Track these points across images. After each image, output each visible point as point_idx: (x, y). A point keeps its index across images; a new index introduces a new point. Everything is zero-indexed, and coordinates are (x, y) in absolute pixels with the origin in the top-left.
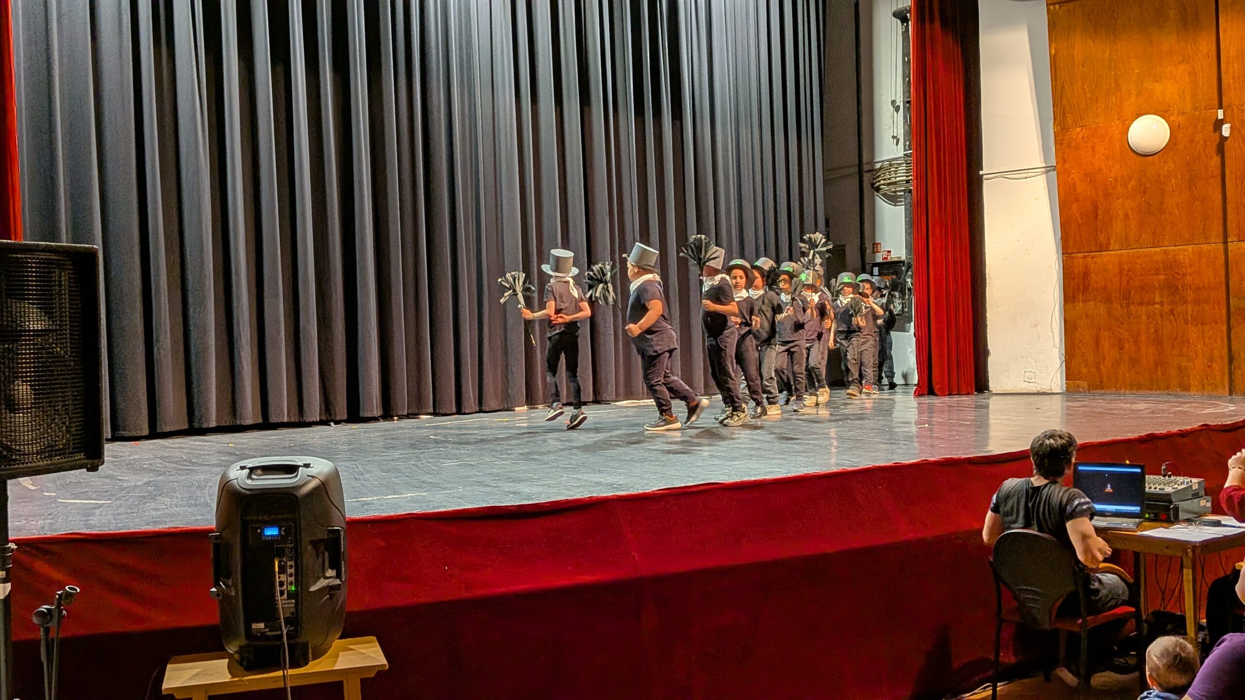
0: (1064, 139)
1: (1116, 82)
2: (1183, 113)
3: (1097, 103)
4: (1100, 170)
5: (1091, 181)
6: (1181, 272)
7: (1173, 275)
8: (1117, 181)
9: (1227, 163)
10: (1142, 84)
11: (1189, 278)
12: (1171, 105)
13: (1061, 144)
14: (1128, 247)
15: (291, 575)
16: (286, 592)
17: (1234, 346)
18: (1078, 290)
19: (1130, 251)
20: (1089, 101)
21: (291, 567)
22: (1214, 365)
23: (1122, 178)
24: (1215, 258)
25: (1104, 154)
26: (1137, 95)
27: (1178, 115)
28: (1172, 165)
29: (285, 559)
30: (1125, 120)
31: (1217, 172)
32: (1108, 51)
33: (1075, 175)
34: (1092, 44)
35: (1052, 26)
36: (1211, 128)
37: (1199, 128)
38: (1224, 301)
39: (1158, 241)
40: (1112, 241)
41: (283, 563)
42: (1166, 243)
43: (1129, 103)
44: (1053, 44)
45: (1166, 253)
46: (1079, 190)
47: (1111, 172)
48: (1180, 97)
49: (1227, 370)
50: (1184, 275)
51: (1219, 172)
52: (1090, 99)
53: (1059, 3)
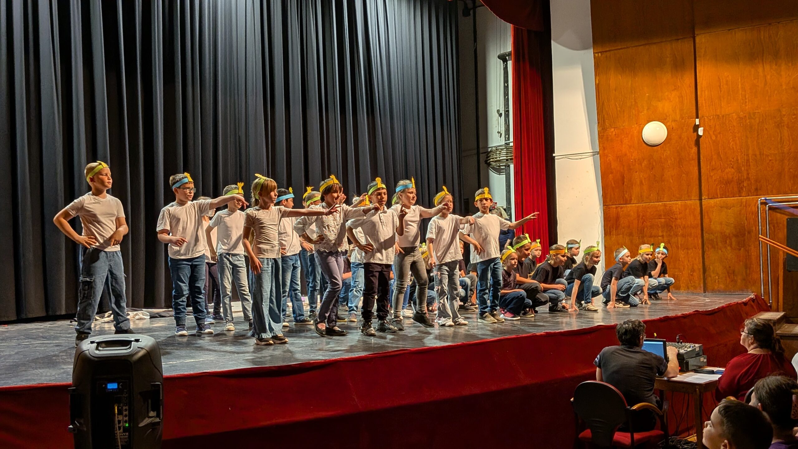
0: (604, 136)
1: (635, 101)
2: (675, 121)
3: (624, 114)
4: (626, 155)
5: (620, 161)
6: (674, 217)
7: (669, 219)
8: (635, 161)
9: (701, 151)
10: (651, 103)
11: (679, 221)
12: (668, 115)
13: (602, 138)
14: (642, 201)
15: (126, 416)
16: (122, 428)
17: (706, 263)
18: (613, 228)
19: (644, 204)
21: (126, 410)
22: (695, 274)
23: (639, 160)
24: (694, 209)
25: (628, 145)
26: (648, 109)
27: (672, 121)
28: (669, 152)
29: (121, 405)
30: (640, 124)
31: (696, 157)
32: (630, 82)
33: (611, 157)
34: (620, 78)
35: (597, 66)
36: (692, 130)
37: (685, 130)
38: (700, 236)
39: (660, 198)
40: (633, 198)
41: (120, 408)
42: (665, 200)
43: (643, 114)
44: (597, 77)
45: (665, 205)
46: (613, 167)
47: (632, 156)
48: (673, 111)
49: (702, 277)
50: (676, 219)
51: (697, 156)
52: (620, 111)
53: (601, 52)
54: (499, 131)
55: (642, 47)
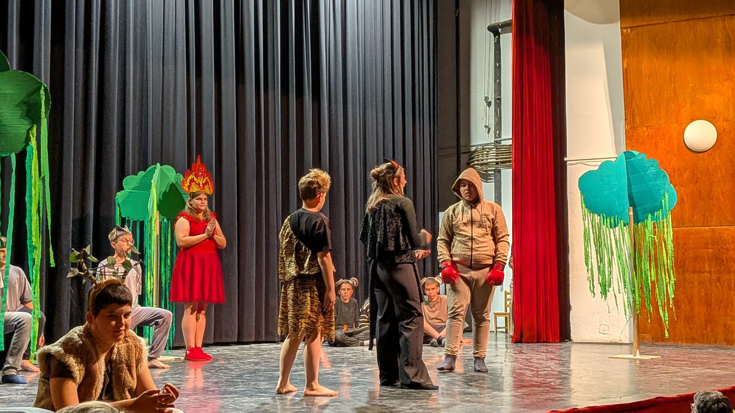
0: (633, 136)
1: (674, 93)
2: (727, 121)
3: (660, 109)
6: (725, 247)
7: (719, 250)
8: (674, 171)
10: (695, 96)
11: (731, 252)
12: (718, 113)
13: (631, 140)
19: (685, 228)
20: (653, 106)
23: (679, 170)
25: (665, 150)
26: (691, 104)
27: (723, 121)
28: (719, 161)
30: (682, 123)
32: (669, 67)
34: (656, 62)
35: (625, 45)
39: (707, 222)
42: (714, 224)
43: (685, 110)
44: (625, 59)
45: (713, 231)
47: (670, 164)
48: (725, 107)
50: (727, 249)
52: (654, 105)
53: (630, 28)
54: (487, 125)
55: (686, 22)
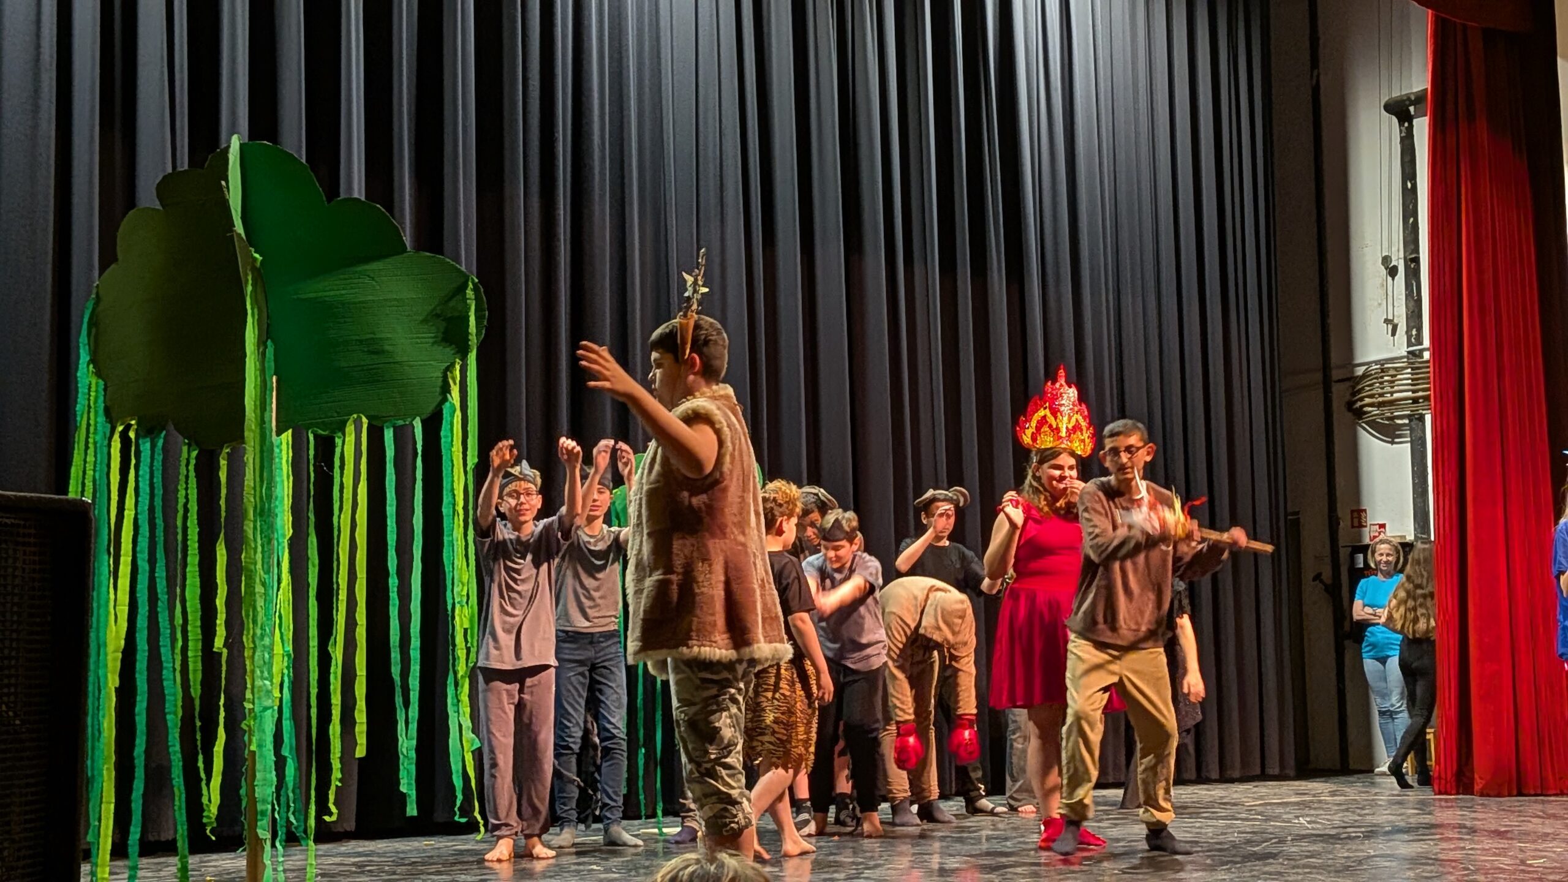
54: (1390, 317)
